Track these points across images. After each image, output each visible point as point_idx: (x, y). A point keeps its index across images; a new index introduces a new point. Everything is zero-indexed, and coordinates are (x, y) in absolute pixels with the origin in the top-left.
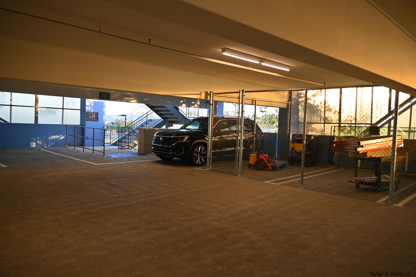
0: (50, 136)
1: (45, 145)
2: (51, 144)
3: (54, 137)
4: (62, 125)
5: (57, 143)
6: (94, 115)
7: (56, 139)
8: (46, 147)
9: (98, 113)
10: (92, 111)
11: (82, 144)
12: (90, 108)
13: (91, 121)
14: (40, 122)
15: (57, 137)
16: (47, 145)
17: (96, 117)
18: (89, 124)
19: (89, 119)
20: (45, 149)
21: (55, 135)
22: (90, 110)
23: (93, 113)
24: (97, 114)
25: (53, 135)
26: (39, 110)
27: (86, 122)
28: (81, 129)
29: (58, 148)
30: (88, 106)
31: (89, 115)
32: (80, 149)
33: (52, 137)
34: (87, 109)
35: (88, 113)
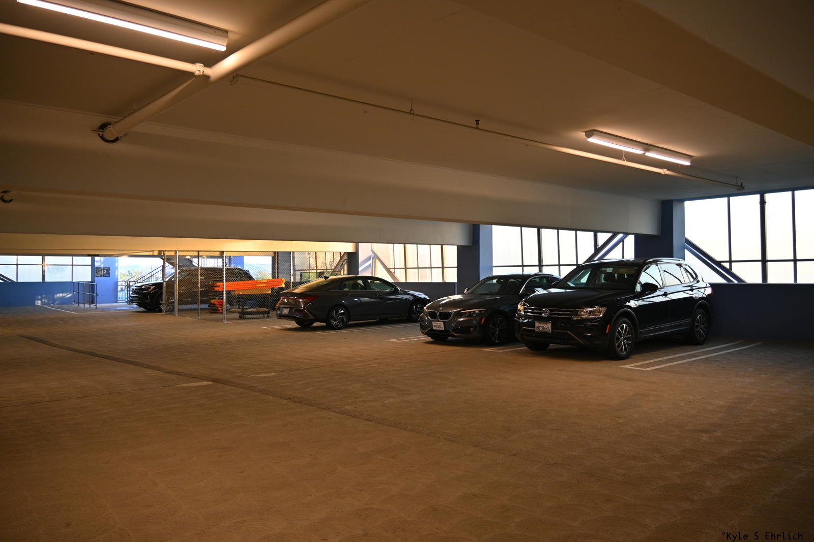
0: (57, 294)
1: (51, 303)
2: (57, 302)
3: (61, 295)
4: (72, 282)
5: (64, 301)
6: (105, 270)
7: (63, 297)
8: (52, 305)
9: (109, 268)
10: (102, 266)
11: (92, 301)
12: (99, 264)
13: (101, 276)
14: (47, 280)
15: (65, 295)
16: (53, 303)
17: (107, 272)
18: (98, 280)
19: (98, 274)
20: (52, 307)
21: (62, 293)
22: (100, 265)
23: (104, 269)
24: (108, 270)
25: (60, 293)
26: (46, 267)
27: (96, 278)
28: (91, 286)
29: (64, 306)
31: (99, 271)
33: (58, 295)
34: (97, 264)
35: (97, 269)
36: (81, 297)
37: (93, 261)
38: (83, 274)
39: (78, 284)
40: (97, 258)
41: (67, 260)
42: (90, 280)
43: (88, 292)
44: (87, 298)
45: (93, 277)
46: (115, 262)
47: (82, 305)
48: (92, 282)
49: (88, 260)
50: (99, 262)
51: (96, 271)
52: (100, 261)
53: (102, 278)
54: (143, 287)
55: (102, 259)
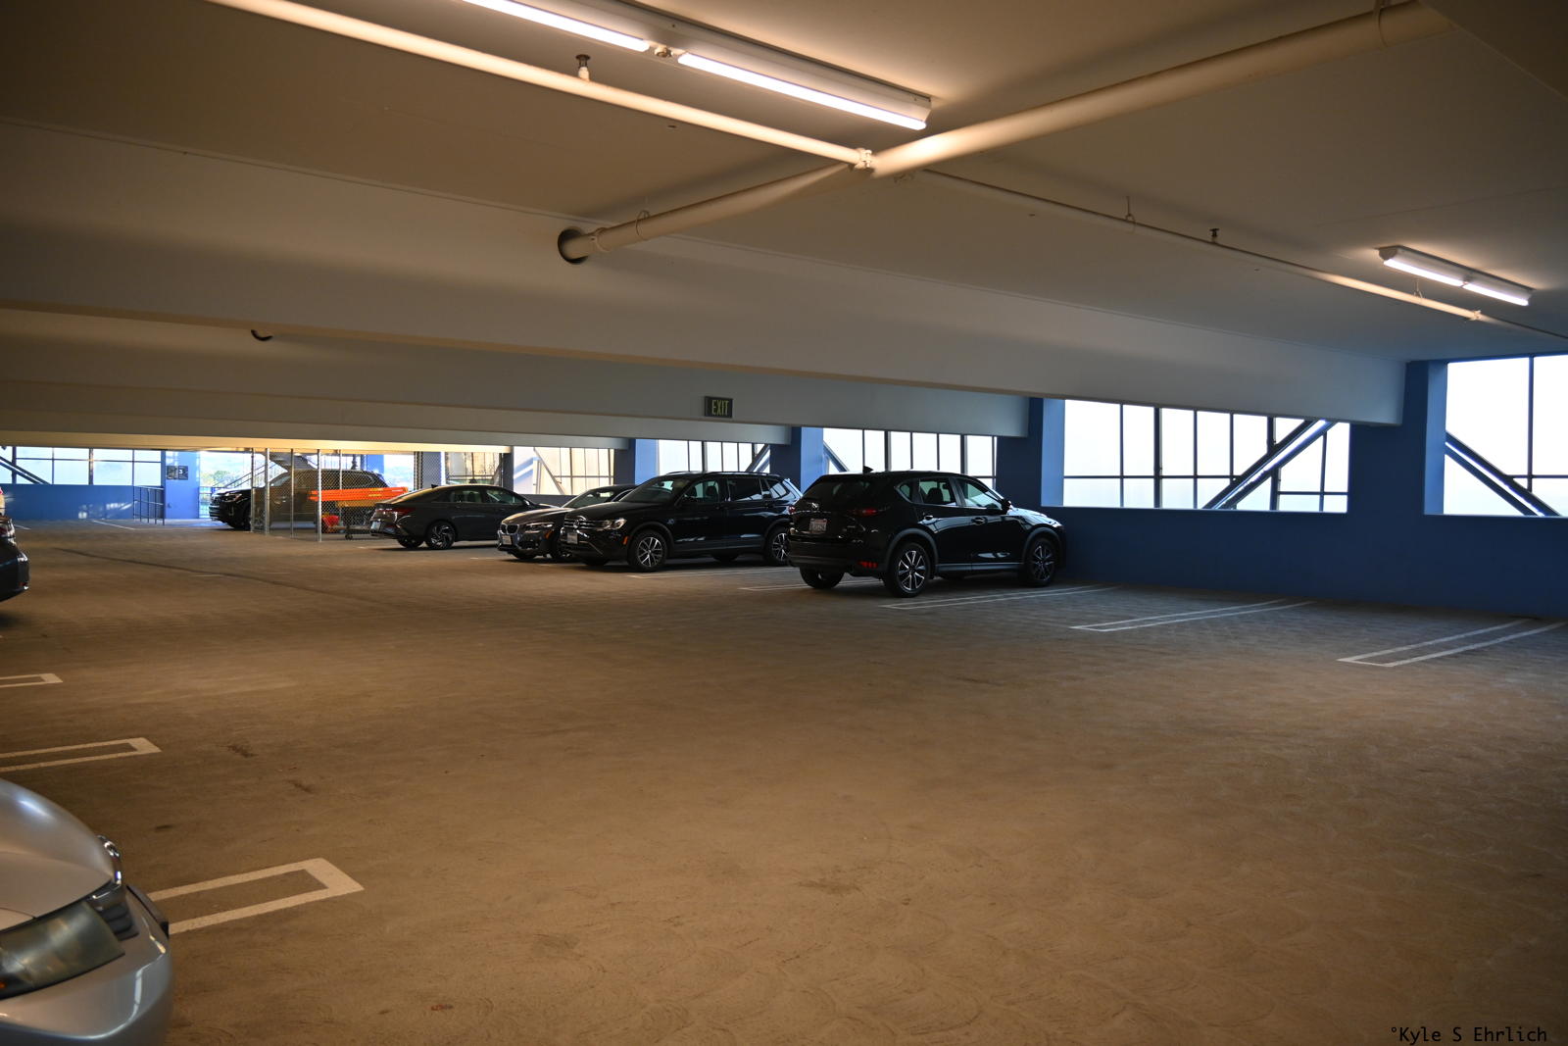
0: (110, 503)
1: (100, 516)
2: (111, 516)
3: (116, 505)
4: (133, 488)
5: (120, 514)
6: (180, 471)
7: (119, 508)
8: (103, 519)
9: (187, 467)
10: (176, 464)
11: (162, 516)
12: (172, 461)
13: (175, 479)
14: (95, 483)
15: (122, 505)
16: (105, 517)
17: (184, 473)
18: (170, 483)
19: (171, 476)
20: (102, 521)
21: (118, 501)
22: (174, 464)
23: (178, 469)
24: (185, 469)
26: (95, 465)
27: (167, 481)
28: (160, 493)
29: (120, 520)
30: (169, 457)
31: (172, 471)
32: (160, 521)
33: (112, 505)
34: (168, 462)
35: (168, 467)
36: (144, 506)
37: (163, 457)
38: (148, 474)
39: (140, 488)
40: (168, 453)
41: (127, 454)
42: (159, 484)
43: (155, 501)
44: (151, 509)
45: (163, 480)
46: (195, 458)
47: (145, 520)
48: (162, 487)
49: (156, 455)
50: (172, 458)
51: (167, 471)
52: (174, 457)
53: (177, 481)
54: (227, 495)
55: (177, 453)
